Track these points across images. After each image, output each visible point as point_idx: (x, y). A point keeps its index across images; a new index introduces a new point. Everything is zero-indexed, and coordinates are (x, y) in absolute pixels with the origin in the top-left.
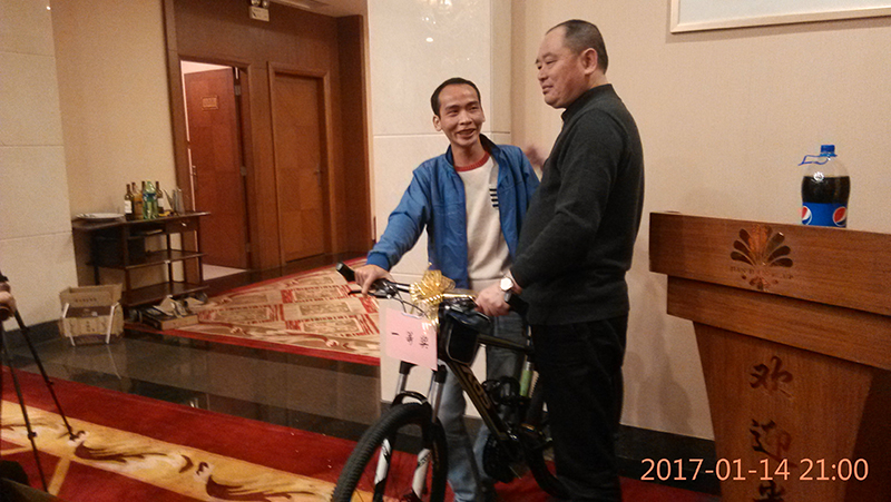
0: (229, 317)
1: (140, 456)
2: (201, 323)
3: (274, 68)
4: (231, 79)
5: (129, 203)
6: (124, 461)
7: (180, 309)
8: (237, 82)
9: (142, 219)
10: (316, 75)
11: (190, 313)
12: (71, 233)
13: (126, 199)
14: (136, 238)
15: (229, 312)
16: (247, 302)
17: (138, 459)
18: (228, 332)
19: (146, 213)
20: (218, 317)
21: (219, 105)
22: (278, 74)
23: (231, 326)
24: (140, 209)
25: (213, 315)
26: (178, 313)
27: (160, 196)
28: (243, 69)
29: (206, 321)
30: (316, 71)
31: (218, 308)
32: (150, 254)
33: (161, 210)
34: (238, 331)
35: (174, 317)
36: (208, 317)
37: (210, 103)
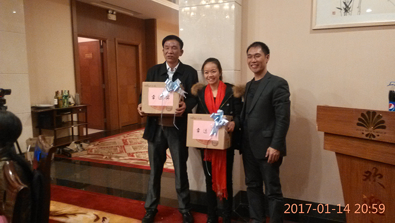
0: (101, 151)
1: (74, 214)
2: (88, 154)
3: (118, 41)
4: (99, 45)
5: (56, 100)
6: (68, 217)
7: (79, 148)
8: (102, 47)
9: (62, 107)
10: (135, 44)
11: (84, 150)
12: (30, 113)
13: (55, 98)
14: (59, 115)
15: (100, 149)
16: (107, 145)
17: (73, 216)
18: (102, 158)
19: (64, 105)
20: (95, 151)
21: (93, 57)
22: (119, 43)
23: (103, 155)
24: (61, 103)
25: (93, 150)
26: (78, 149)
27: (70, 97)
28: (104, 41)
29: (91, 153)
30: (135, 43)
31: (95, 147)
32: (64, 123)
33: (70, 103)
34: (106, 158)
35: (77, 152)
36: (91, 151)
37: (89, 56)
